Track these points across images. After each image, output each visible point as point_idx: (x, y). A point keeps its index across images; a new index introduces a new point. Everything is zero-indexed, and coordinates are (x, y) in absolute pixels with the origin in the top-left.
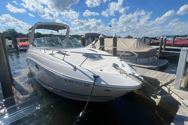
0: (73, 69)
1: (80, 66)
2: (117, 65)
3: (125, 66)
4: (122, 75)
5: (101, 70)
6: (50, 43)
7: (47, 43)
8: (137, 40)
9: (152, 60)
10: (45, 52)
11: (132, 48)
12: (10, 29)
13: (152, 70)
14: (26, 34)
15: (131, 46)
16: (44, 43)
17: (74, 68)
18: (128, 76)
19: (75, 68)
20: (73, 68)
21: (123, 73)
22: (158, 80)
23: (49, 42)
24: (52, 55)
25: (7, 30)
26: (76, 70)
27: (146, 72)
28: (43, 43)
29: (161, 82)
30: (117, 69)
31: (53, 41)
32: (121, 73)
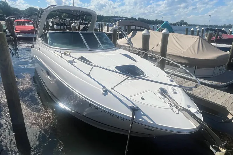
0: (103, 93)
1: (113, 89)
2: (166, 91)
3: (177, 92)
4: (173, 109)
5: (143, 99)
6: (61, 28)
7: (57, 27)
8: (199, 39)
9: (220, 72)
10: (62, 57)
11: (189, 51)
13: (218, 91)
14: (24, 10)
15: (188, 48)
16: (53, 27)
17: (104, 91)
18: (180, 111)
19: (106, 91)
20: (102, 91)
21: (173, 106)
22: (227, 109)
23: (59, 26)
24: (73, 65)
26: (107, 94)
27: (209, 93)
28: (51, 27)
29: (230, 112)
30: (165, 97)
31: (65, 25)
32: (171, 105)
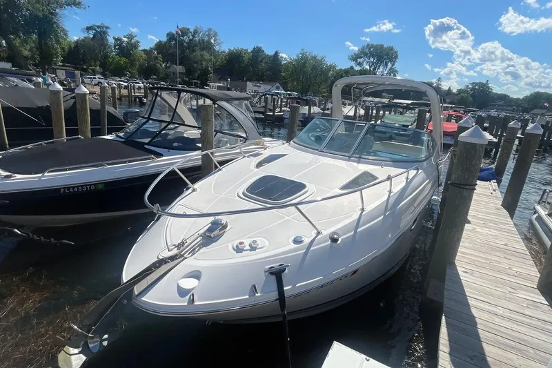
12: (476, 84)
25: (468, 86)
